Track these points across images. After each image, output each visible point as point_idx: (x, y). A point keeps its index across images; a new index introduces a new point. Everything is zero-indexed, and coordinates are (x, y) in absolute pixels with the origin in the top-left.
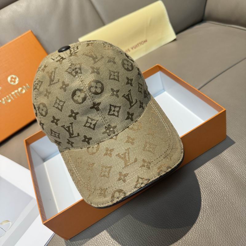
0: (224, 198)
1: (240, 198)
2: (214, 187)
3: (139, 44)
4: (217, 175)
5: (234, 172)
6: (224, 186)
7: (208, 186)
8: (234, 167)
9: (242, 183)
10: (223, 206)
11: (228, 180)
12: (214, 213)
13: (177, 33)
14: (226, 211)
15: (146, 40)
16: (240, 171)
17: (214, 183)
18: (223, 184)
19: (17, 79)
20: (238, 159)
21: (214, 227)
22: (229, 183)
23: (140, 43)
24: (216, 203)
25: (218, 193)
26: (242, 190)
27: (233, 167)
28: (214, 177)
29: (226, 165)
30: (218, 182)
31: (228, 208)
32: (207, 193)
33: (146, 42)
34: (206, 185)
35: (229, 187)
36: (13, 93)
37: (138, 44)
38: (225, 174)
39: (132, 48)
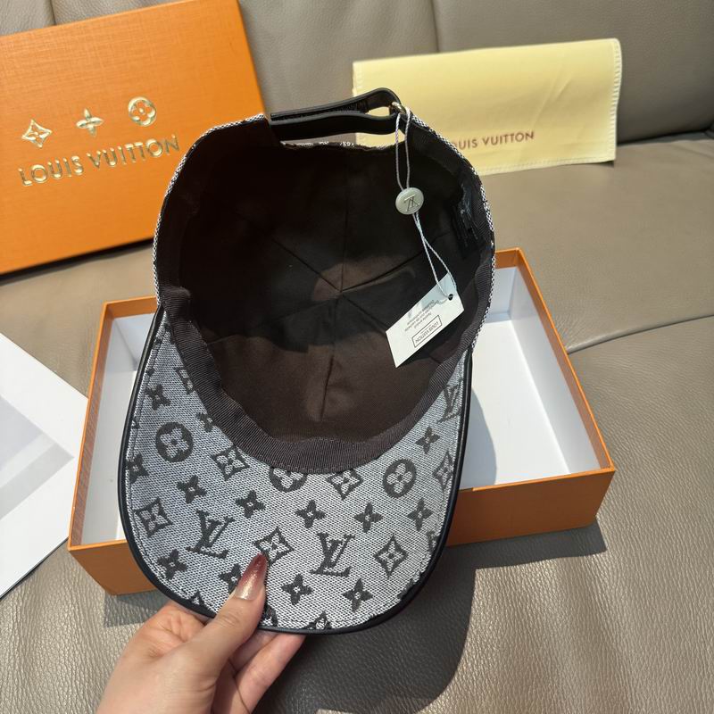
0: (541, 644)
1: (577, 660)
2: (530, 607)
3: (509, 137)
4: (551, 583)
5: (594, 594)
6: (556, 615)
7: (519, 600)
8: (599, 581)
9: (599, 628)
10: (531, 659)
11: (570, 607)
12: (503, 668)
13: (621, 142)
14: (532, 675)
15: (532, 133)
16: (607, 599)
17: (535, 601)
18: (556, 610)
19: (152, 114)
20: (616, 566)
21: (490, 698)
22: (569, 613)
23: (512, 135)
24: (519, 647)
25: (533, 626)
26: (591, 645)
27: (595, 583)
28: (541, 584)
29: (581, 568)
30: (545, 599)
31: (540, 670)
32: (509, 614)
33: (529, 138)
34: (515, 594)
35: (566, 622)
36: (129, 146)
37: (506, 136)
38: (571, 588)
39: (486, 143)
